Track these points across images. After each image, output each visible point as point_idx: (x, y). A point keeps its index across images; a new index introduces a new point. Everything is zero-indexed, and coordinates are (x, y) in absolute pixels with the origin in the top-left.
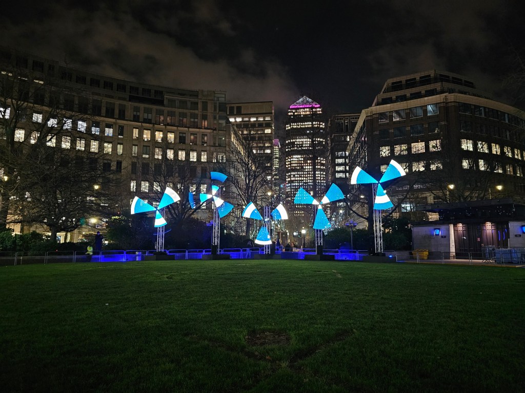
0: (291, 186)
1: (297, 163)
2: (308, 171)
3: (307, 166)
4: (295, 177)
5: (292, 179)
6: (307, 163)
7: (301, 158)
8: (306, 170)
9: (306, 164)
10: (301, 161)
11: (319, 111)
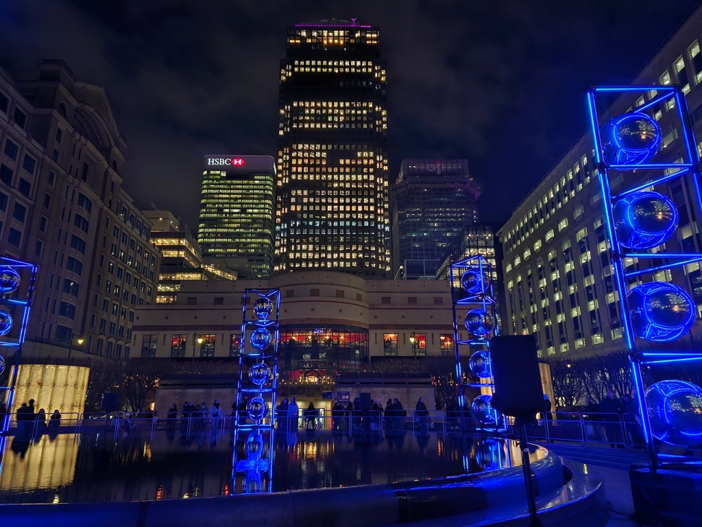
0: (288, 230)
1: (309, 166)
2: (339, 189)
3: (339, 173)
4: (302, 204)
5: (293, 208)
6: (339, 166)
7: (321, 151)
8: (336, 185)
9: (336, 170)
10: (321, 158)
11: (372, 39)
